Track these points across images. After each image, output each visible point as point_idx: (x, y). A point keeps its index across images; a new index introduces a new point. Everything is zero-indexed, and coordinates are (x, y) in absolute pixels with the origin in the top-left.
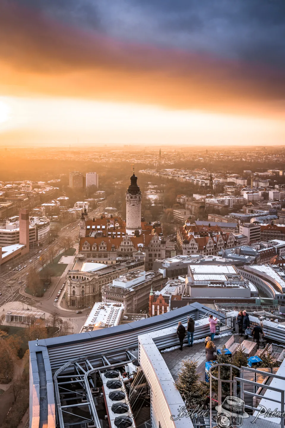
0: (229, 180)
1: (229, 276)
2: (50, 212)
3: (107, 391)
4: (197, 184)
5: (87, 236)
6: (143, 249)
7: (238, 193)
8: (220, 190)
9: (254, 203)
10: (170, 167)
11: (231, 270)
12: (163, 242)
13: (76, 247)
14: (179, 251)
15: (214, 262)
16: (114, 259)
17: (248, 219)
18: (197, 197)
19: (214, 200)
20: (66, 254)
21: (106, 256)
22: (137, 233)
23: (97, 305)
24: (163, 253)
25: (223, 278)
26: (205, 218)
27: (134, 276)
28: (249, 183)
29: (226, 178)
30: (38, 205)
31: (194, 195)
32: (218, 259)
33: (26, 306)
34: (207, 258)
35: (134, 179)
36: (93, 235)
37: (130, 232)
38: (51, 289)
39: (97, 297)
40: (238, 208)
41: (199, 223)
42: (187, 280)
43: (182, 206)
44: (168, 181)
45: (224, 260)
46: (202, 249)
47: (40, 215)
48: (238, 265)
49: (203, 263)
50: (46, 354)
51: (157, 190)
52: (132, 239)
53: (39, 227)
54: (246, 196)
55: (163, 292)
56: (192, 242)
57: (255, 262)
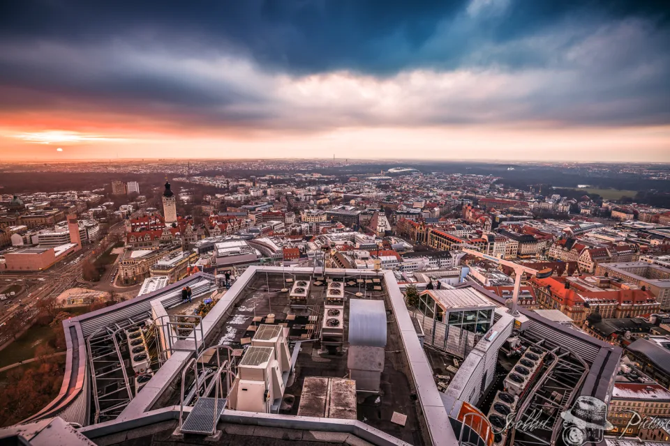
0: (240, 183)
1: (242, 248)
2: (97, 215)
3: (130, 341)
4: (218, 186)
5: (133, 231)
6: (180, 236)
7: (247, 192)
8: (235, 190)
9: (258, 198)
10: (198, 175)
11: (244, 243)
12: (195, 230)
13: (125, 240)
14: (208, 234)
15: (232, 240)
16: (157, 246)
17: (254, 209)
18: (218, 196)
19: (231, 198)
20: (116, 246)
21: (150, 244)
22: (174, 225)
23: (146, 280)
24: (196, 237)
25: (238, 249)
26: (225, 210)
27: (174, 256)
28: (254, 185)
29: (238, 181)
30: (86, 210)
31: (216, 195)
32: (235, 237)
33: (85, 290)
34: (227, 238)
35: (167, 186)
36: (138, 230)
37: (168, 225)
38: (106, 274)
39: (147, 274)
40: (247, 202)
41: (220, 214)
42: (214, 253)
43: (208, 203)
44: (196, 185)
45: (239, 237)
46: (223, 231)
47: (88, 219)
48: (249, 239)
49: (225, 241)
50: (78, 327)
51: (188, 193)
52: (170, 230)
53: (88, 228)
54: (252, 193)
55: (197, 264)
56: (216, 227)
57: (259, 236)
